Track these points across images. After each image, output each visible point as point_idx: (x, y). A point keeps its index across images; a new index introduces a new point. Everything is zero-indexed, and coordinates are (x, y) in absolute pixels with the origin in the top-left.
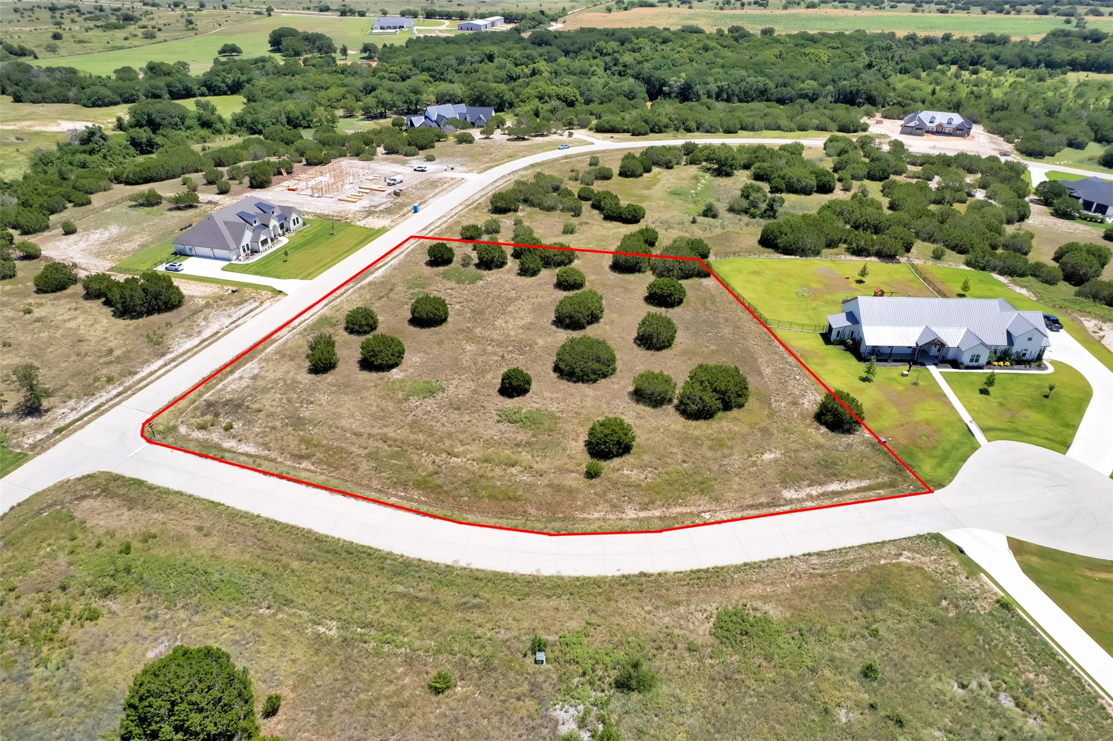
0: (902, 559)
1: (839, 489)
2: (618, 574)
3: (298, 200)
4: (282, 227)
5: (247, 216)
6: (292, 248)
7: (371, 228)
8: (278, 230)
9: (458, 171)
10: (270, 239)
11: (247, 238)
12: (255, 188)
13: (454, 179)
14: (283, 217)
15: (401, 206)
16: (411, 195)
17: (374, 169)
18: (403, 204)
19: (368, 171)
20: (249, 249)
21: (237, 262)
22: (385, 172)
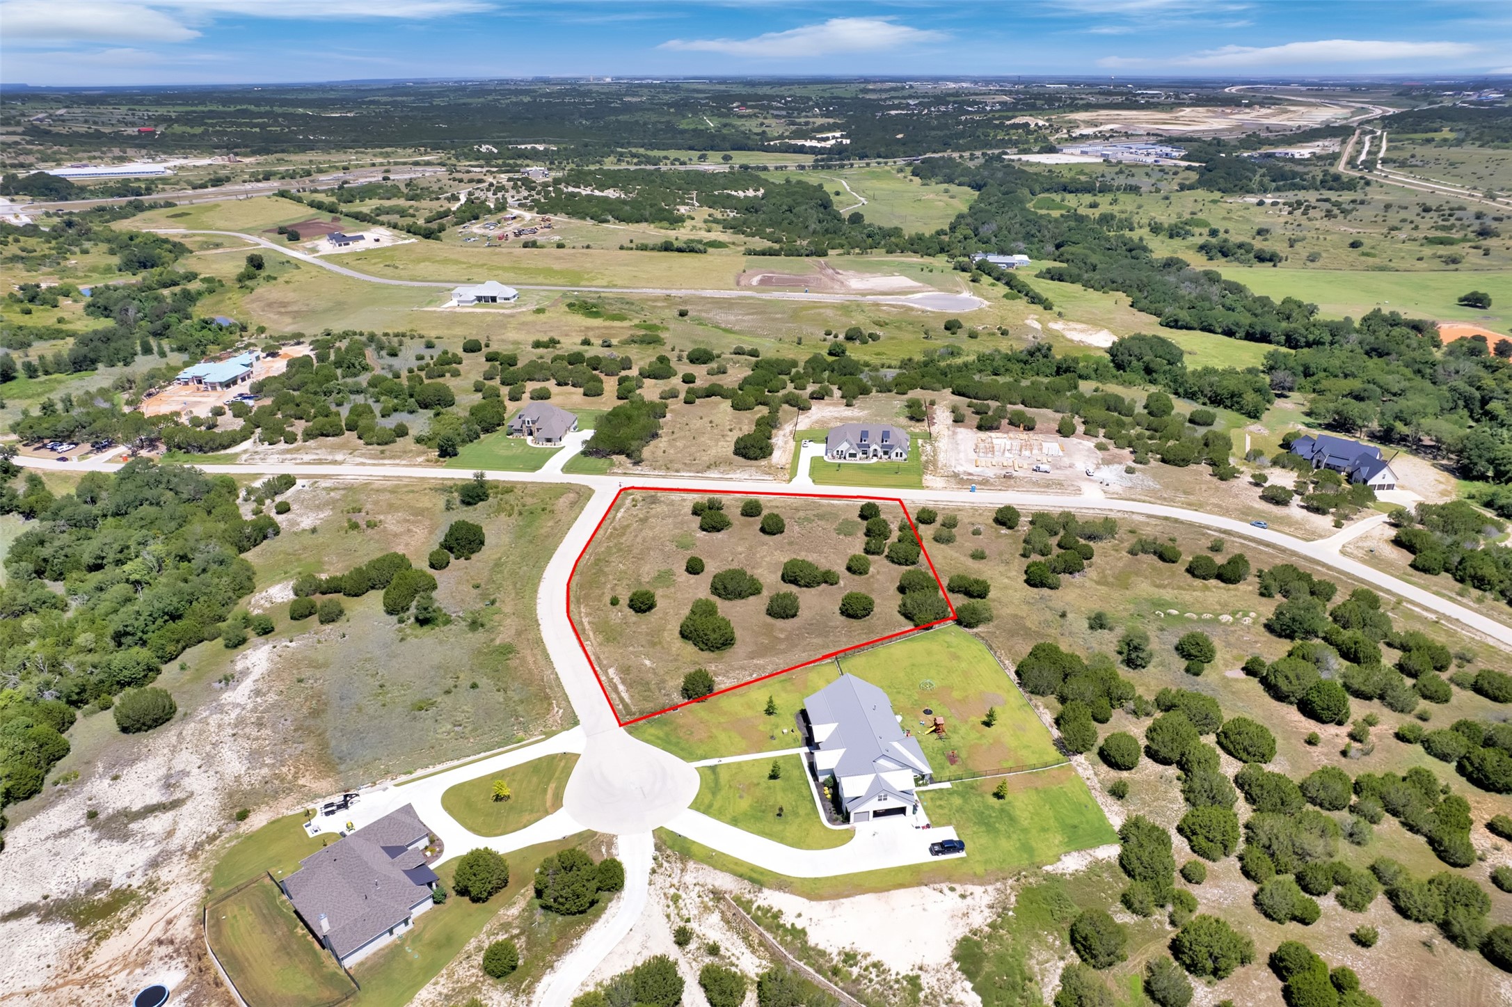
1: (621, 691)
3: (962, 447)
4: (886, 453)
5: (864, 435)
6: (861, 467)
7: (925, 483)
8: (880, 453)
9: (1106, 488)
10: (860, 455)
11: (844, 447)
12: (980, 428)
13: (1078, 491)
14: (891, 447)
15: (981, 483)
16: (1012, 482)
17: (1069, 455)
18: (985, 483)
19: (1061, 453)
20: (841, 455)
21: (826, 458)
22: (1066, 461)
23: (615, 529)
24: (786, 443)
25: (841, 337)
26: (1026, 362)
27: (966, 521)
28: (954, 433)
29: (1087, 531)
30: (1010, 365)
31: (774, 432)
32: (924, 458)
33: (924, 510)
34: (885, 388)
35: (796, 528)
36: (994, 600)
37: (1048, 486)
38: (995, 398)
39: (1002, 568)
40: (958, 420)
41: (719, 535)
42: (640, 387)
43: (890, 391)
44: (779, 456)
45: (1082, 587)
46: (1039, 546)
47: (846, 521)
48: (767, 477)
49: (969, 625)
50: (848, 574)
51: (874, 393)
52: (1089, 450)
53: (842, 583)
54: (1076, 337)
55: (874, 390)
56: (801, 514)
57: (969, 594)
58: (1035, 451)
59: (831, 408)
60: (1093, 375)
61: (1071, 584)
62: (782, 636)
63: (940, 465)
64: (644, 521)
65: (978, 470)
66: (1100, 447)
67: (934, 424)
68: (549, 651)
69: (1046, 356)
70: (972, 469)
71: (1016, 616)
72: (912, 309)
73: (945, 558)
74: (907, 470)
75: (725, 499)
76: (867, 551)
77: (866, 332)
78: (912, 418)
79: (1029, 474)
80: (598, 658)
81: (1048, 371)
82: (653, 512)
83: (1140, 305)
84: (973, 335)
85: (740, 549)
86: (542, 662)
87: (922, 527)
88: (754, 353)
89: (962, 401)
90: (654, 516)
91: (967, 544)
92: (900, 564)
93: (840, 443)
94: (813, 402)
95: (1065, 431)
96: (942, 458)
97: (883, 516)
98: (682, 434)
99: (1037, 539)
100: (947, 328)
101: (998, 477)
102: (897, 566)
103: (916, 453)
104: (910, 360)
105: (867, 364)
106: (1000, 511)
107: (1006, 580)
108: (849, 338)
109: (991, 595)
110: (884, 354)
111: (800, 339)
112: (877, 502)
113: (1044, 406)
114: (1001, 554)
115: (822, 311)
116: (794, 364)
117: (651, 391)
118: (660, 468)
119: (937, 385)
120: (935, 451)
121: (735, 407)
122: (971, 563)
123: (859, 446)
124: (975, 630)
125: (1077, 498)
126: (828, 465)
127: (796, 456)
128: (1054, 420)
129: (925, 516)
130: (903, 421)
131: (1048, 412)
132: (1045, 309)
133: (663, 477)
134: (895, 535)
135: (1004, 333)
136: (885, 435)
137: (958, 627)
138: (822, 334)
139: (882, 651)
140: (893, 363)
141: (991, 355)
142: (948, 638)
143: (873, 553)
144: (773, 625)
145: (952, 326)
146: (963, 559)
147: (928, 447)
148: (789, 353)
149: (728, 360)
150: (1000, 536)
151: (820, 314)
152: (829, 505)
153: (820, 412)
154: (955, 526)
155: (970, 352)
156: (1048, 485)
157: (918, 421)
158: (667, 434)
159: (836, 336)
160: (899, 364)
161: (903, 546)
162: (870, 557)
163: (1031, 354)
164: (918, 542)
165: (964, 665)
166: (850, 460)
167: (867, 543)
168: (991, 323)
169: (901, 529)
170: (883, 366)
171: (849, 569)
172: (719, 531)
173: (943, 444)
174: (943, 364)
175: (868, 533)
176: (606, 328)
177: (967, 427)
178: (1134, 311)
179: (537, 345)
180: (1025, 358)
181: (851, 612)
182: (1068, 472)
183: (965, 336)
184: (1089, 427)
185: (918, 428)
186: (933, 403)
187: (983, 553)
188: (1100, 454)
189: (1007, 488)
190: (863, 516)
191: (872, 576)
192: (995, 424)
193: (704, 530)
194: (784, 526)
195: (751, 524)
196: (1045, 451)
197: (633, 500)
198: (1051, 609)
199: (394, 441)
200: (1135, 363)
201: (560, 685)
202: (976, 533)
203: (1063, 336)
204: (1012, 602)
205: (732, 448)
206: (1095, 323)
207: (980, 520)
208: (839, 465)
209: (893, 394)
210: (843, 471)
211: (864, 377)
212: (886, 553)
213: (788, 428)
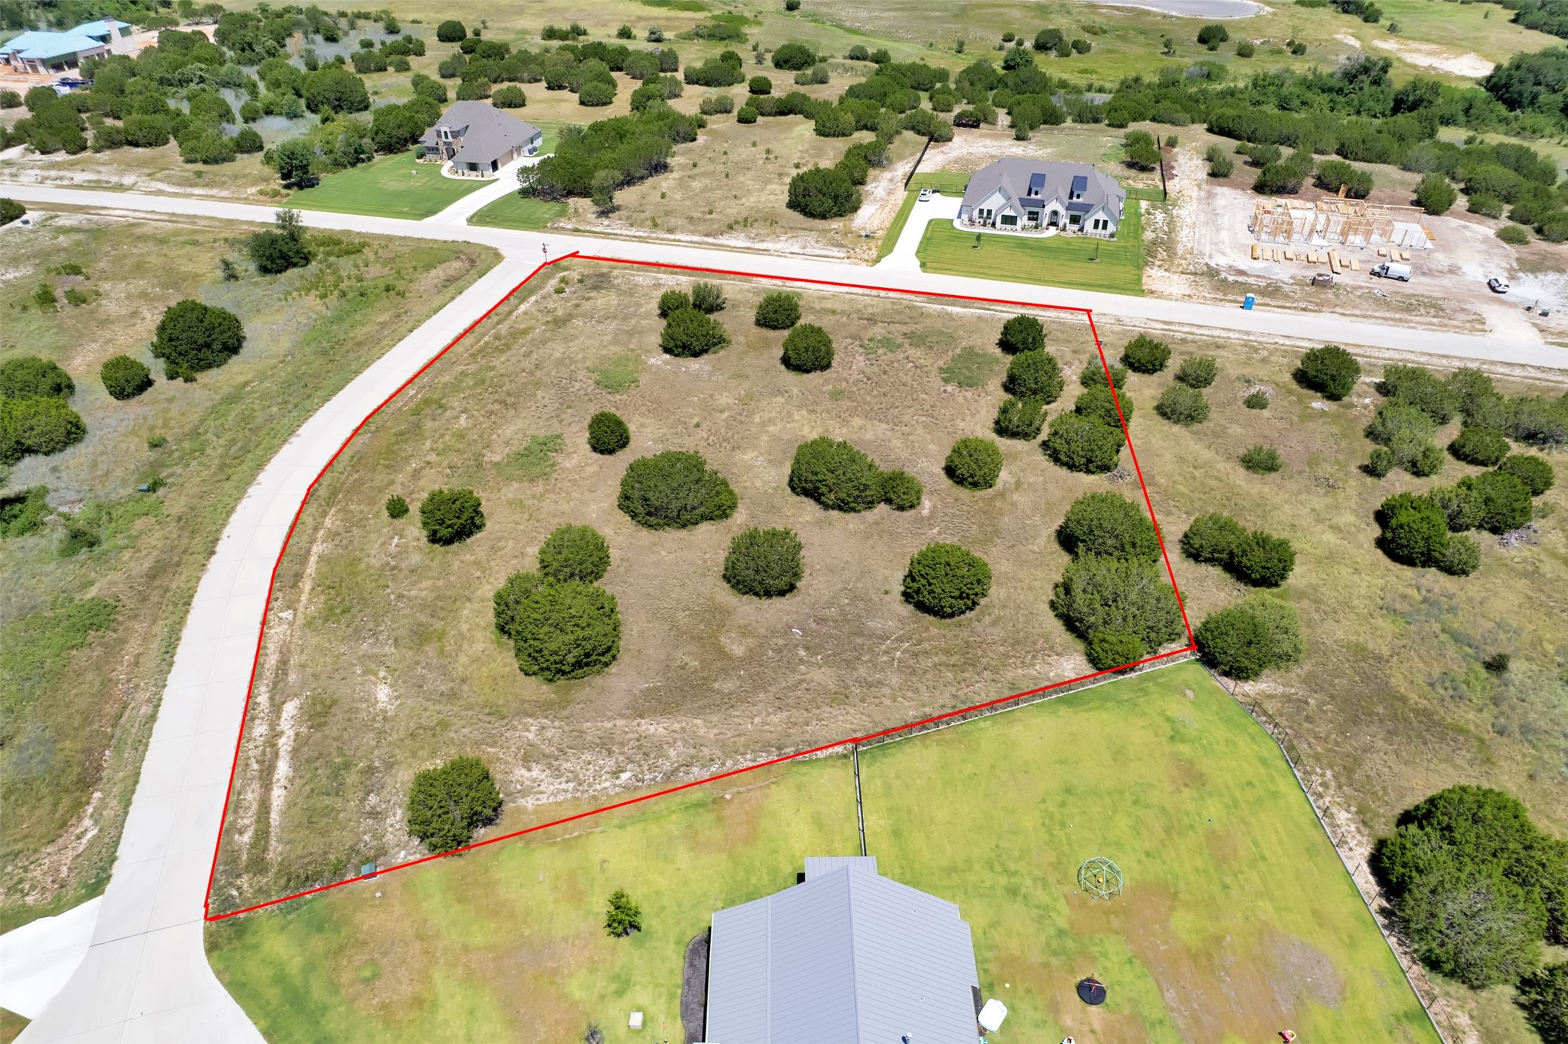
0: (87, 822)
1: (276, 777)
2: (224, 536)
3: (1225, 221)
4: (1075, 220)
5: (1037, 181)
6: (1023, 244)
7: (1147, 283)
8: (1064, 220)
9: (1543, 321)
10: (1023, 220)
11: (995, 202)
12: (1260, 188)
13: (1478, 324)
14: (1087, 208)
15: (1263, 292)
16: (1330, 294)
17: (1446, 248)
18: (1272, 292)
19: (1429, 245)
20: (987, 216)
21: (957, 224)
22: (1441, 260)
23: (497, 337)
24: (890, 192)
25: (1028, 45)
26: (1340, 91)
27: (1233, 371)
28: (1210, 195)
29: (1527, 423)
30: (1309, 96)
31: (872, 172)
32: (1149, 235)
33: (1142, 342)
34: (1088, 116)
35: (860, 361)
36: (1301, 595)
37: (1408, 309)
38: (1288, 141)
39: (1318, 501)
40: (1218, 173)
41: (694, 365)
42: (677, 96)
43: (1096, 121)
44: (869, 216)
45: (1533, 574)
46: (1407, 451)
47: (970, 354)
48: (834, 252)
49: (1237, 672)
50: (946, 482)
51: (1069, 122)
52: (1486, 240)
53: (926, 505)
54: (1422, 61)
55: (1069, 119)
56: (878, 331)
57: (1236, 569)
58: (1375, 237)
59: (988, 141)
60: (1461, 118)
61: (1502, 563)
62: (738, 650)
63: (1180, 250)
64: (560, 322)
65: (1258, 265)
66: (1507, 237)
67: (1172, 177)
68: (185, 634)
69: (1376, 82)
70: (1244, 263)
71: (1359, 652)
72: (1147, 13)
73: (1181, 460)
74: (1114, 256)
75: (730, 289)
76: (1002, 429)
77: (1068, 39)
78: (1131, 165)
79: (1364, 280)
80: (283, 663)
81: (1378, 108)
82: (587, 306)
83: (1529, 18)
84: (1245, 52)
85: (724, 399)
86: (150, 663)
87: (1133, 378)
88: (881, 58)
89: (1227, 145)
90: (584, 315)
91: (1235, 430)
92: (1072, 467)
93: (987, 195)
94: (956, 130)
95: (1430, 203)
96: (1184, 238)
97: (1050, 349)
98: (710, 168)
99: (1405, 432)
100: (1202, 40)
101: (1300, 282)
102: (1063, 472)
103: (1134, 224)
104: (1137, 80)
105: (1063, 84)
106: (1312, 356)
107: (1331, 538)
108: (1041, 47)
109: (1297, 577)
110: (1093, 72)
111: (961, 44)
112: (1042, 315)
113: (1383, 158)
114: (1313, 461)
115: (1003, 10)
116: (943, 75)
117: (689, 101)
118: (641, 225)
119: (1182, 116)
120: (1171, 223)
121: (822, 132)
122: (1241, 477)
123: (1024, 203)
124: (1249, 688)
125: (1478, 338)
126: (958, 236)
127: (902, 217)
128: (1403, 183)
129: (1143, 355)
130: (1116, 168)
131: (1391, 171)
132: (1366, 20)
133: (641, 239)
134: (1072, 392)
135: (1298, 50)
136: (1078, 185)
137: (1202, 673)
138: (998, 40)
139: (987, 730)
140: (1108, 85)
141: (1277, 76)
142: (1177, 708)
143: (1014, 435)
144: (727, 612)
145: (1210, 36)
146: (1223, 466)
147: (1159, 216)
148: (936, 61)
149: (835, 67)
150: (1310, 416)
151: (1002, 14)
152: (940, 315)
153: (965, 145)
154: (1207, 382)
155: (1240, 74)
156: (1410, 307)
157: (1144, 169)
158: (683, 167)
159: (1020, 43)
160: (1116, 86)
161: (1082, 424)
162: (1004, 444)
163: (1351, 76)
164: (1118, 419)
165: (1213, 809)
166: (1002, 230)
167: (1004, 411)
168: (1280, 32)
169: (1086, 381)
170: (1090, 88)
171: (950, 471)
172: (696, 354)
173: (1188, 213)
174: (1192, 90)
175: (1011, 385)
176: (668, 19)
177: (1235, 186)
178: (1520, 28)
179: (550, 34)
180: (1338, 85)
181: (927, 599)
182: (1448, 282)
183: (1232, 54)
184: (1476, 197)
185: (1142, 182)
186: (1172, 143)
187: (1272, 456)
188: (1512, 250)
189: (1319, 307)
190: (1007, 345)
191: (1002, 495)
192: (1291, 183)
193: (667, 350)
194: (829, 354)
195: (767, 344)
196: (1397, 238)
197: (563, 280)
198: (1457, 638)
199: (232, 160)
200: (1545, 97)
201: (141, 744)
202: (1255, 402)
203: (1399, 59)
204: (1347, 605)
205: (785, 198)
206: (1454, 44)
207: (1263, 372)
208: (979, 237)
209: (1102, 126)
210: (986, 249)
211: (1057, 101)
212: (1043, 436)
213: (903, 168)
